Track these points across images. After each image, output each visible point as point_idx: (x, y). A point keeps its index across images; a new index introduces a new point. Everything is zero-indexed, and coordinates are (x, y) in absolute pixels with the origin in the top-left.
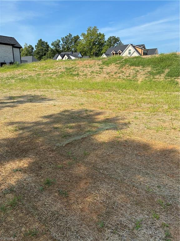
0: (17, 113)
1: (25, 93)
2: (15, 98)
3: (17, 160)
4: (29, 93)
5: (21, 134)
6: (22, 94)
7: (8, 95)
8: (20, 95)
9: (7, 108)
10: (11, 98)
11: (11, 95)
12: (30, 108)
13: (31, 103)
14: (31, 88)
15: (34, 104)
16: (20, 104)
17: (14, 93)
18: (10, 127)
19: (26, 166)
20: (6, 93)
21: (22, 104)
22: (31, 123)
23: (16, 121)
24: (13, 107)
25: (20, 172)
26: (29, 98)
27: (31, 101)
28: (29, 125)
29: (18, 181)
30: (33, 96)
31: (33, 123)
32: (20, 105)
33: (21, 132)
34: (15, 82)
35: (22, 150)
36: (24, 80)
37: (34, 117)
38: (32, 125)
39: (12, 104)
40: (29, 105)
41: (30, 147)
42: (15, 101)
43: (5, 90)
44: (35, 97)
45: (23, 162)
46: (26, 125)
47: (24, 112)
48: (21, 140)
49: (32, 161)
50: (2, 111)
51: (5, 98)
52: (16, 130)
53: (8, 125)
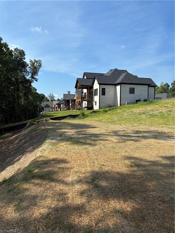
0: (138, 148)
1: (152, 129)
2: (141, 133)
3: (123, 200)
4: (156, 129)
5: (134, 171)
6: (148, 130)
7: (136, 129)
8: (147, 130)
9: (131, 142)
10: (137, 132)
11: (138, 129)
12: (152, 145)
13: (154, 140)
14: (159, 124)
15: (158, 141)
16: (144, 139)
17: (142, 128)
18: (127, 162)
19: (129, 209)
20: (135, 127)
21: (146, 139)
22: (148, 161)
23: (134, 156)
24: (136, 141)
25: (121, 215)
26: (155, 134)
27: (155, 137)
28: (146, 163)
29: (115, 225)
30: (159, 133)
31: (151, 161)
32: (144, 140)
33: (136, 169)
34: (145, 117)
35: (130, 190)
36: (154, 116)
37: (154, 155)
38: (149, 163)
39: (136, 138)
40: (152, 141)
41: (139, 189)
42: (140, 135)
43: (135, 124)
44: (161, 134)
45: (127, 204)
47: (146, 147)
48: (133, 178)
49: (137, 206)
50: (126, 143)
51: (132, 132)
52: (131, 166)
53: (126, 159)
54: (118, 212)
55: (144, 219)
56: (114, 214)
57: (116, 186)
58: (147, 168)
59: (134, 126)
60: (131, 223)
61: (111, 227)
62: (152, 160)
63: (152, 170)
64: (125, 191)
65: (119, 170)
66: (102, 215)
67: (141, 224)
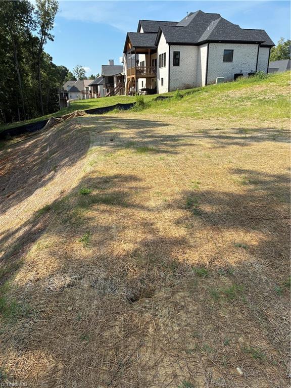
0: (249, 156)
1: (265, 125)
2: (248, 132)
3: (242, 231)
4: (272, 125)
5: (251, 191)
6: (260, 127)
7: (238, 125)
8: (256, 128)
9: (234, 146)
10: (242, 131)
11: (241, 127)
12: (271, 151)
13: (273, 143)
14: (276, 117)
15: (279, 144)
16: (255, 141)
17: (247, 124)
18: (236, 177)
19: (254, 243)
20: (234, 123)
21: (258, 141)
22: (270, 176)
23: (245, 169)
24: (243, 145)
25: (245, 251)
26: (272, 133)
27: (274, 138)
28: (267, 179)
29: (240, 263)
30: (278, 131)
31: (274, 176)
32: (255, 143)
33: (252, 187)
34: (251, 105)
35: (250, 217)
36: (267, 102)
37: (277, 166)
38: (272, 179)
39: (242, 141)
40: (269, 145)
41: (264, 215)
42: (247, 136)
43: (234, 118)
44: (283, 133)
45: (251, 237)
46: (261, 178)
47: (261, 155)
48: (251, 201)
49: (265, 238)
50: (227, 149)
51: (232, 131)
52: (244, 183)
53: (233, 173)
54: (240, 246)
55: (281, 255)
56: (235, 250)
57: (228, 212)
58: (269, 186)
59: (233, 121)
60: (262, 261)
61: (234, 265)
62: (276, 173)
63: (279, 189)
64: (243, 219)
65: (226, 190)
66: (217, 251)
67: (276, 261)
